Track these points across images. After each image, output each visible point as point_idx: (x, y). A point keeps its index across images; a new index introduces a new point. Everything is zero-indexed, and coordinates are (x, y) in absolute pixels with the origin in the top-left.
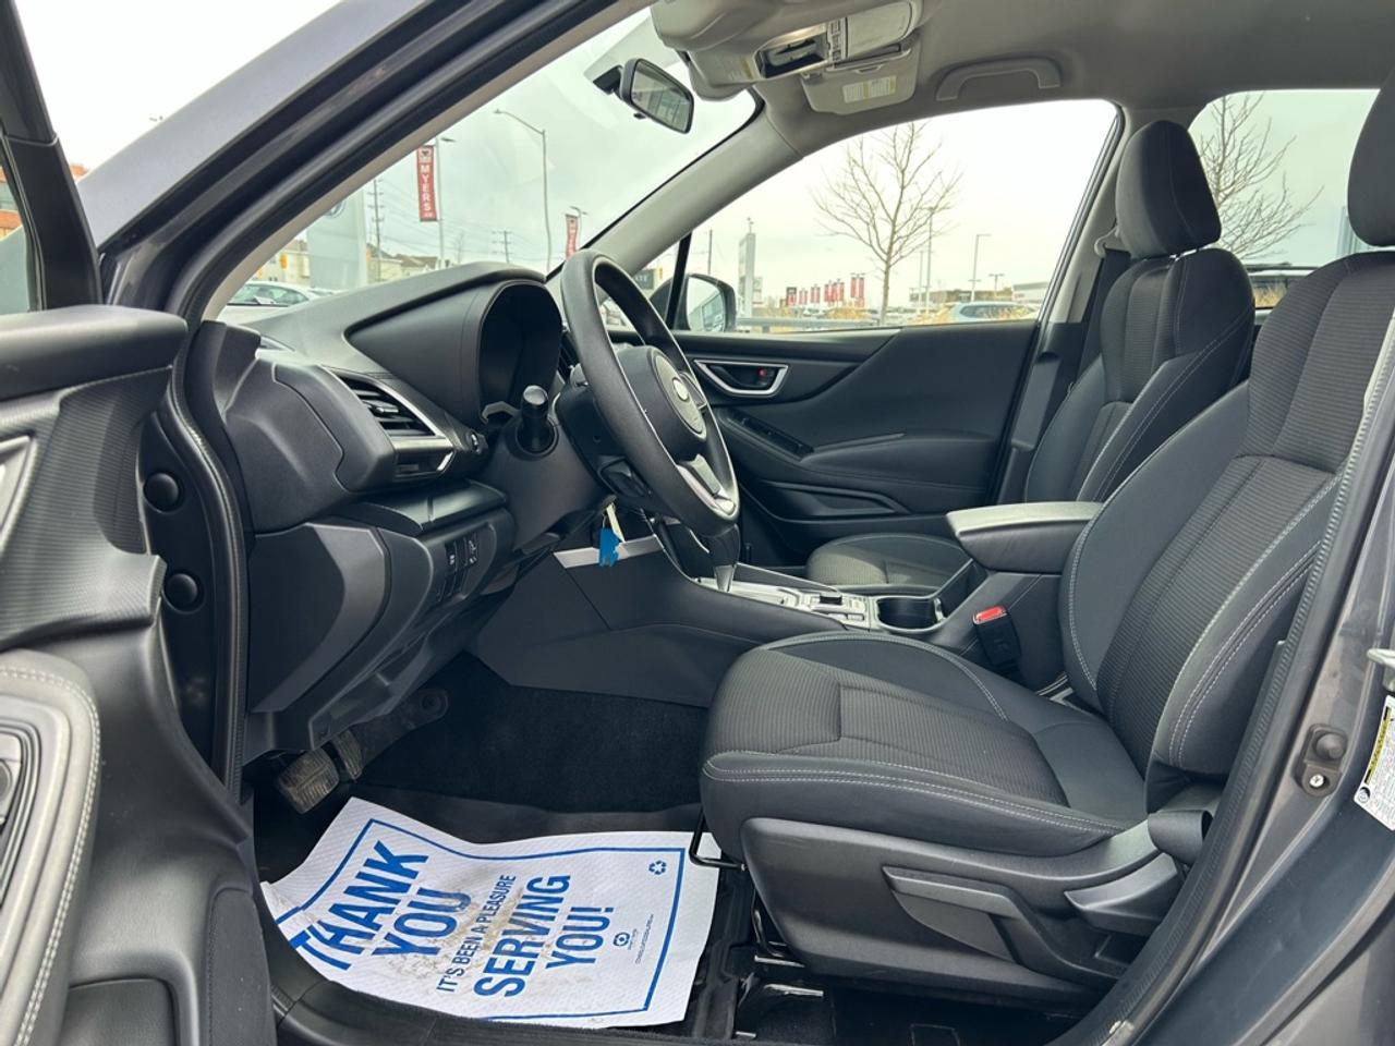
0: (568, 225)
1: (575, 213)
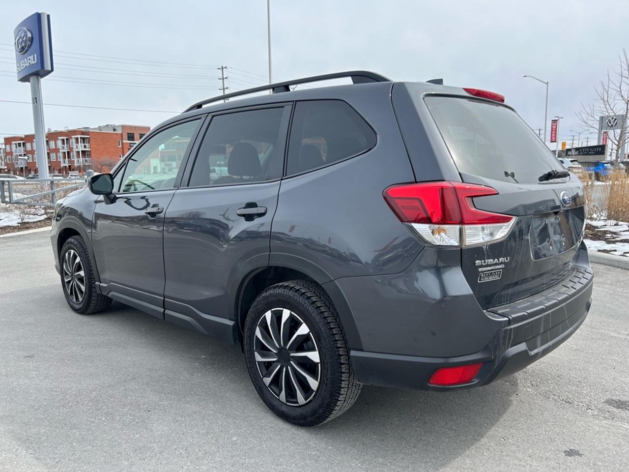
0: (552, 123)
1: (557, 119)
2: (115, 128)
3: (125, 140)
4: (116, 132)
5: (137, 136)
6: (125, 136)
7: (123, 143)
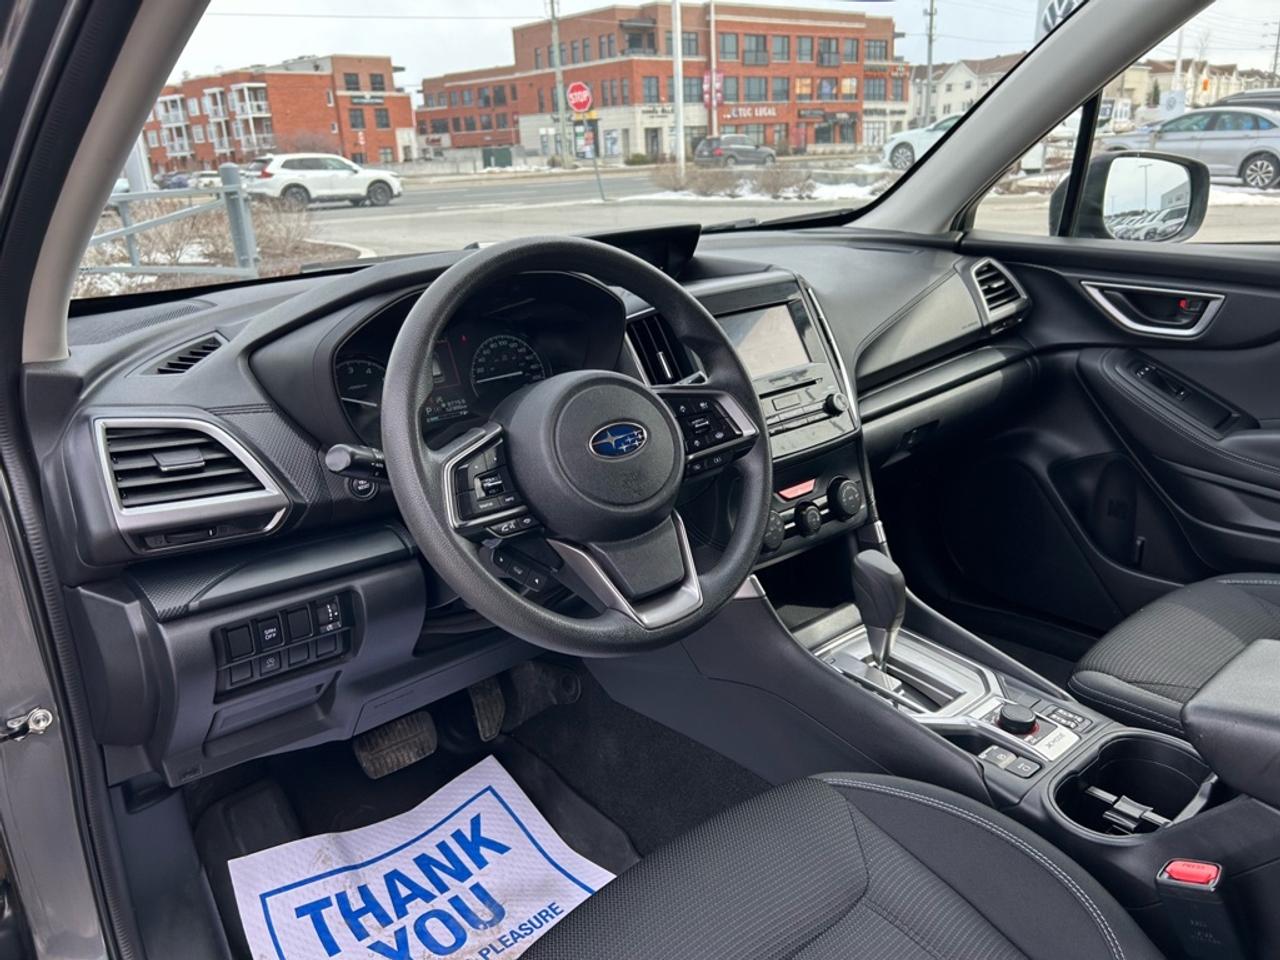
2: (318, 63)
3: (341, 89)
4: (318, 73)
5: (364, 80)
6: (340, 81)
7: (336, 97)
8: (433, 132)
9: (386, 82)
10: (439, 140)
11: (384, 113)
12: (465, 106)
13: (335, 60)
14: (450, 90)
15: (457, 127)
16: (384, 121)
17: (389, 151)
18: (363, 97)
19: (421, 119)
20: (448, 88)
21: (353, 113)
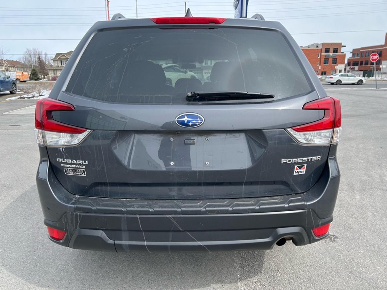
2: (318, 45)
3: (323, 53)
4: (318, 48)
5: (331, 50)
6: (324, 50)
7: (321, 55)
8: (353, 66)
9: (338, 51)
10: (354, 68)
11: (335, 60)
12: (366, 57)
13: (323, 44)
14: (362, 53)
15: (361, 64)
16: (335, 62)
17: (334, 71)
18: (330, 55)
19: (349, 61)
20: (361, 52)
21: (325, 60)
